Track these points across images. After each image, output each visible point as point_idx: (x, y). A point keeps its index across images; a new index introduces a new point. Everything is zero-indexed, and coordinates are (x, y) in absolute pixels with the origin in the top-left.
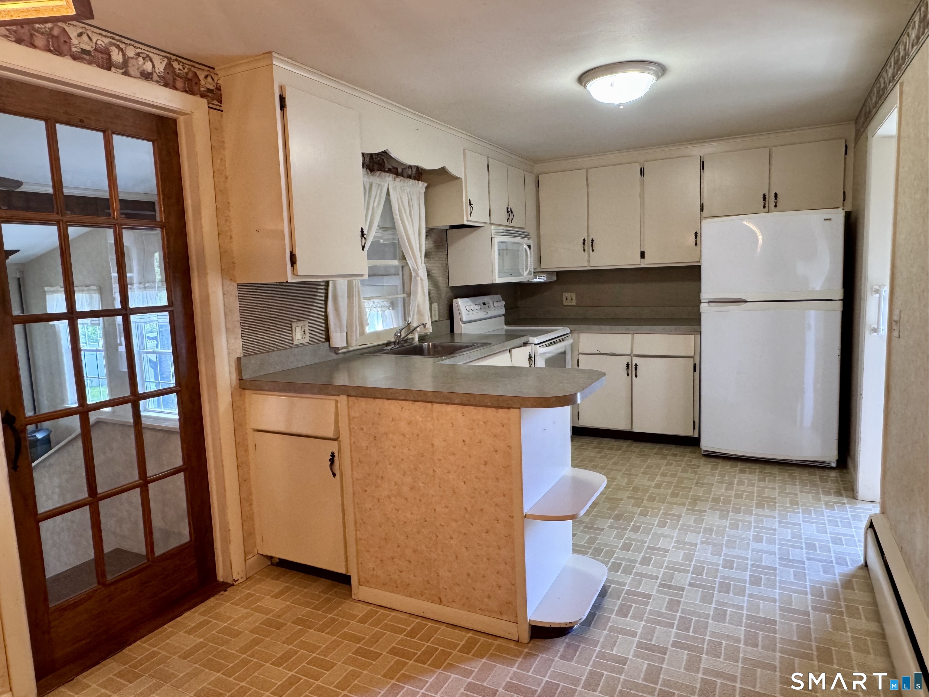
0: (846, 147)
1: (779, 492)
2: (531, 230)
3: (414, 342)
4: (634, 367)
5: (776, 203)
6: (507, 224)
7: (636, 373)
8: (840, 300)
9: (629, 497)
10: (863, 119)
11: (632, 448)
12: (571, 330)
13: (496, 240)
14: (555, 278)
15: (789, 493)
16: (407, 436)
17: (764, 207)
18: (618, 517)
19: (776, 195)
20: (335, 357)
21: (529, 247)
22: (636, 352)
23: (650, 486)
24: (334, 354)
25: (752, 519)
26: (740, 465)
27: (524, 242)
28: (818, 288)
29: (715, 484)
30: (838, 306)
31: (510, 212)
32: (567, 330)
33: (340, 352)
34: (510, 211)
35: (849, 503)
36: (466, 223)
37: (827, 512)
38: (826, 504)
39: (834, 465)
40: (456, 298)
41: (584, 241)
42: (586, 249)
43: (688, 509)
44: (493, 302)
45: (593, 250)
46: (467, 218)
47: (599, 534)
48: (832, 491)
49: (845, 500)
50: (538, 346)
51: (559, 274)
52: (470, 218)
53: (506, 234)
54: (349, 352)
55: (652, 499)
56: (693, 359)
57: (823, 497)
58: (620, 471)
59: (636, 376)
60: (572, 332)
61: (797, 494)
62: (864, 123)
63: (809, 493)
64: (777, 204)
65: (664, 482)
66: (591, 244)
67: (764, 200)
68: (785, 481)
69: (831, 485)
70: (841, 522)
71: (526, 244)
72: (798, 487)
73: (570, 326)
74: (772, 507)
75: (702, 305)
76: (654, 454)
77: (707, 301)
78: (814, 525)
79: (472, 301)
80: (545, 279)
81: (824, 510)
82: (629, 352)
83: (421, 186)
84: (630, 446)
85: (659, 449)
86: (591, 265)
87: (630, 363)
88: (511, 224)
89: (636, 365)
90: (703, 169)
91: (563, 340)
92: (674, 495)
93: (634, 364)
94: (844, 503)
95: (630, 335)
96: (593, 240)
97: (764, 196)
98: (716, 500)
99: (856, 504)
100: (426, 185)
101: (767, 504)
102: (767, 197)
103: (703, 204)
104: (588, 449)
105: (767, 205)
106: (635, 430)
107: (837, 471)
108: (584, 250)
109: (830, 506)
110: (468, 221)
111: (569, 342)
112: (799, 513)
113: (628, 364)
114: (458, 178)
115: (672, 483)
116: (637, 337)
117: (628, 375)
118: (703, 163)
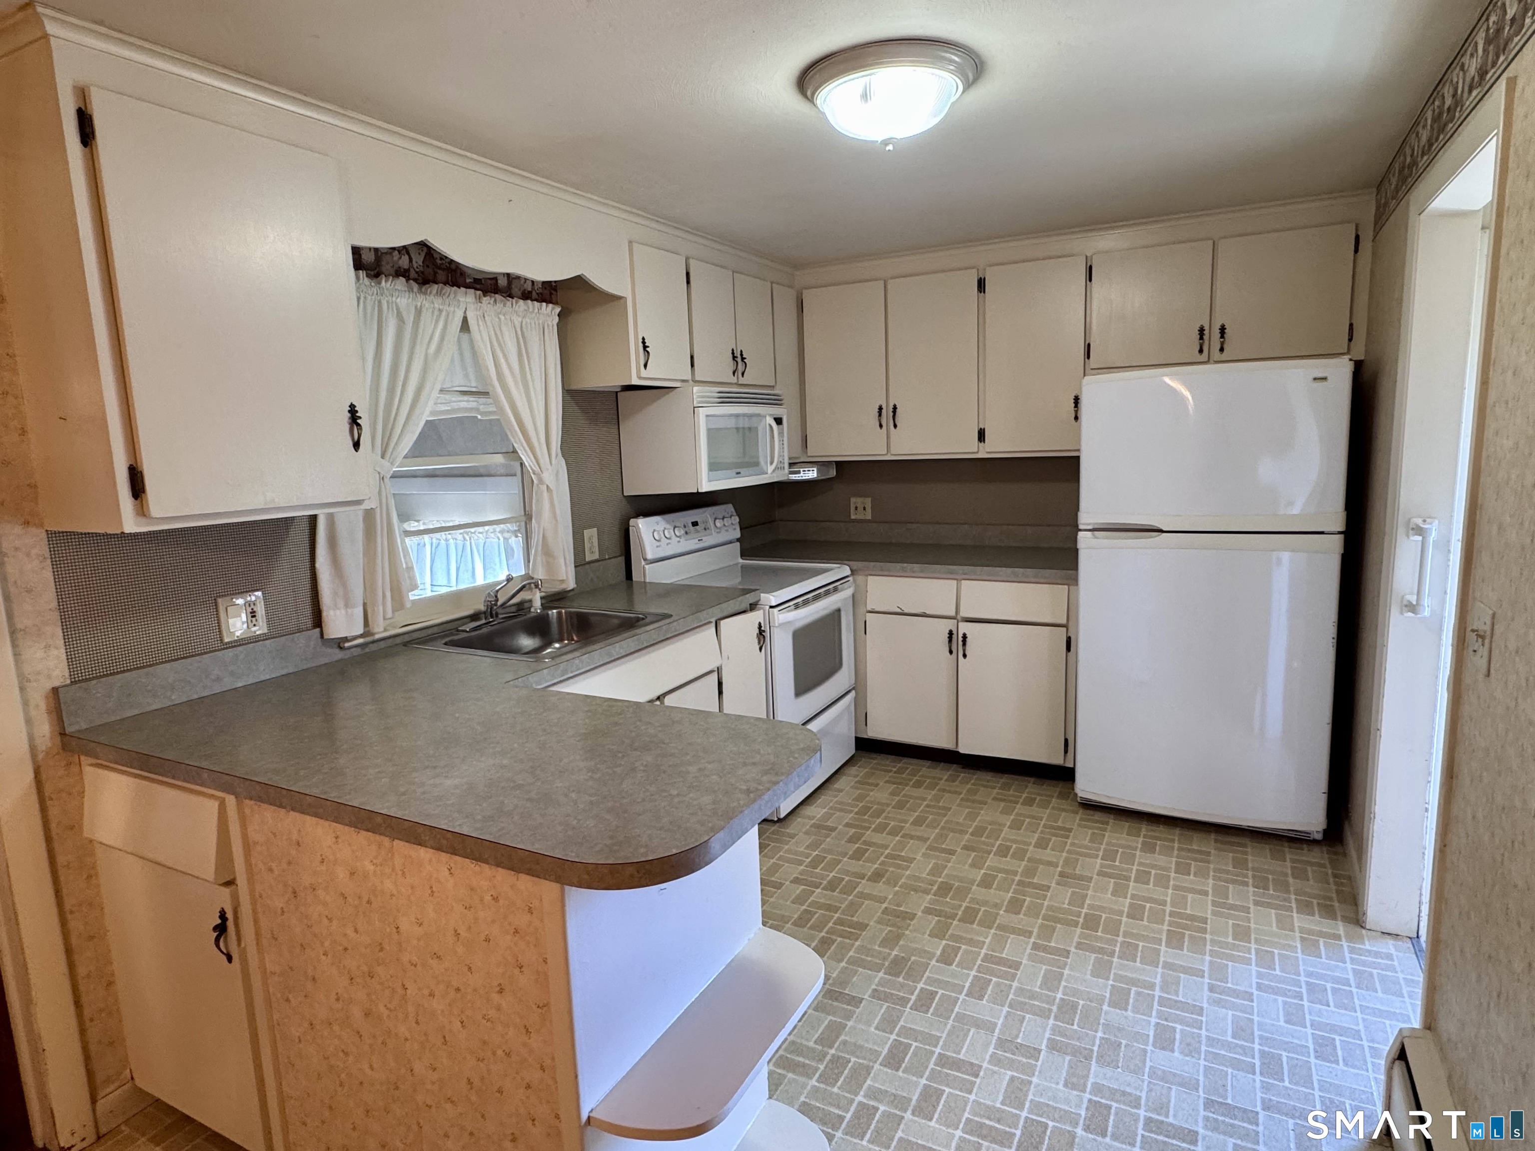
0: (1357, 238)
1: (1214, 903)
2: (787, 389)
3: (532, 610)
4: (960, 639)
5: (1222, 344)
6: (734, 380)
7: (964, 650)
8: (1339, 533)
9: (928, 911)
10: (1394, 181)
11: (957, 783)
12: (852, 570)
13: (702, 413)
14: (833, 473)
15: (1232, 907)
16: (350, 899)
17: (1201, 351)
18: (897, 967)
19: (1223, 330)
20: (338, 655)
21: (779, 421)
22: (964, 613)
23: (972, 882)
24: (337, 651)
25: (1157, 976)
26: (1145, 828)
27: (768, 413)
28: (1296, 510)
29: (1095, 876)
30: (1335, 546)
31: (739, 360)
32: (846, 571)
33: (347, 645)
34: (738, 358)
35: (1350, 939)
36: (635, 381)
37: (1304, 961)
38: (1303, 939)
39: (1319, 837)
40: (637, 516)
41: (880, 409)
42: (884, 424)
43: (1035, 947)
44: (716, 519)
45: (895, 426)
46: (638, 371)
47: (848, 1016)
48: (1315, 901)
49: (1341, 928)
50: (776, 610)
51: (840, 466)
52: (644, 373)
53: (726, 399)
54: (374, 642)
55: (969, 917)
56: (1065, 629)
57: (1299, 920)
58: (924, 840)
59: (965, 656)
60: (853, 572)
61: (1247, 910)
62: (1397, 189)
63: (1269, 905)
64: (1225, 346)
65: (1000, 871)
66: (892, 414)
67: (1201, 338)
68: (1228, 872)
69: (1312, 886)
70: (1335, 991)
71: (770, 415)
72: (1251, 889)
73: (850, 563)
74: (1198, 945)
75: (1081, 534)
76: (994, 799)
77: (1090, 527)
78: (1280, 999)
79: (668, 522)
80: (815, 475)
81: (1300, 955)
82: (953, 613)
83: (549, 313)
84: (952, 779)
85: (1005, 787)
86: (893, 451)
87: (955, 632)
88: (742, 381)
89: (965, 637)
90: (1090, 280)
91: (836, 590)
92: (1015, 906)
93: (960, 635)
94: (1338, 937)
95: (955, 582)
96: (895, 408)
97: (1202, 331)
98: (1091, 922)
99: (1361, 939)
100: (558, 309)
101: (1191, 936)
102: (1206, 332)
103: (1089, 345)
104: (877, 785)
105: (1205, 349)
106: (962, 750)
107: (1325, 849)
108: (881, 426)
109: (1310, 944)
110: (640, 378)
111: (846, 593)
112: (1248, 962)
113: (951, 633)
114: (619, 298)
115: (1015, 873)
116: (968, 586)
117: (951, 652)
118: (1091, 267)
